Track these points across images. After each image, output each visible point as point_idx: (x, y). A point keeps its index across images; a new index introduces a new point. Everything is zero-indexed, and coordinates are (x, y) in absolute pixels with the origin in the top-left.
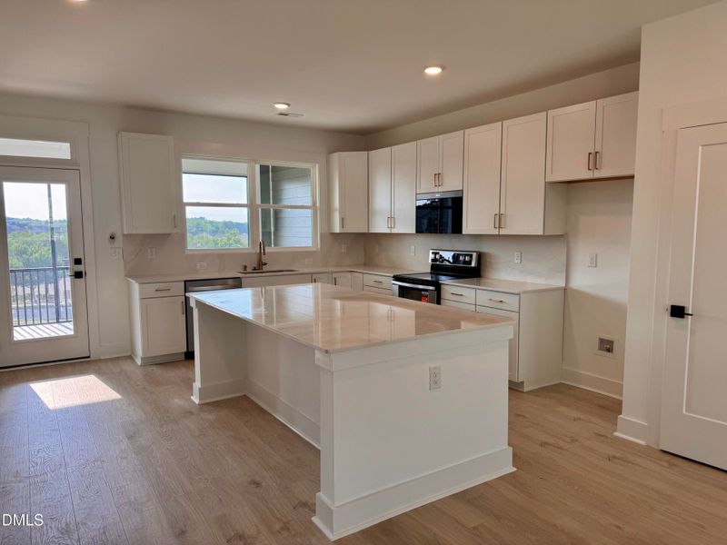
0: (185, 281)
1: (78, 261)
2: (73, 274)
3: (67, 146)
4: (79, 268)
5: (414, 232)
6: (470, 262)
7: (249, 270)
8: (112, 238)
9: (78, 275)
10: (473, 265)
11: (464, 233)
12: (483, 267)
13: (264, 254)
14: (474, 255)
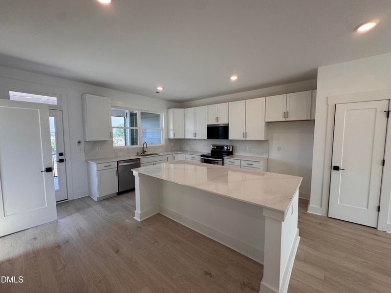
0: (117, 161)
1: (61, 154)
2: (58, 160)
3: (55, 99)
4: (61, 157)
5: (206, 138)
6: (229, 149)
7: (139, 154)
8: (79, 142)
9: (61, 161)
10: (231, 150)
11: (229, 139)
12: (233, 152)
13: (147, 147)
14: (231, 147)
